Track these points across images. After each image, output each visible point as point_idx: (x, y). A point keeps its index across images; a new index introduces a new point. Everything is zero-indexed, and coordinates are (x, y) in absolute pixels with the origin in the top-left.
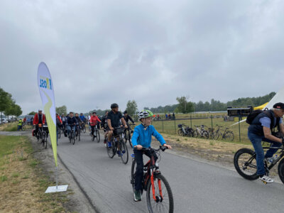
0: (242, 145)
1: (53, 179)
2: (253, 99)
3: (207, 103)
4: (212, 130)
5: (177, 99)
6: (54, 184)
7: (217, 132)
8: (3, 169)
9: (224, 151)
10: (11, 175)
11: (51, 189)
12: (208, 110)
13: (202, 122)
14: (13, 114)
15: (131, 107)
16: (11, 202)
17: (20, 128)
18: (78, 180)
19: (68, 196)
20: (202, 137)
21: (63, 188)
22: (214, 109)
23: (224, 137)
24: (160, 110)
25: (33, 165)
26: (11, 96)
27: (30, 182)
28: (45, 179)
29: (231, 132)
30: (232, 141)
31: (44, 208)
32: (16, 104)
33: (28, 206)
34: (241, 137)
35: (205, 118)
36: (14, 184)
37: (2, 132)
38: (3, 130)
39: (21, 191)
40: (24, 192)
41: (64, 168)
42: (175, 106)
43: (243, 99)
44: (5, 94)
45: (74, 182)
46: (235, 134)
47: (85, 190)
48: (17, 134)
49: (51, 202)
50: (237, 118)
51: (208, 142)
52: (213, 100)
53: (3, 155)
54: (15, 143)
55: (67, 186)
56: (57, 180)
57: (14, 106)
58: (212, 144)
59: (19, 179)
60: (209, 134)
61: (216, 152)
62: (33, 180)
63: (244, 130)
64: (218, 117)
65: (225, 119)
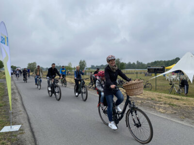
0: (156, 93)
3: (134, 64)
9: (145, 97)
11: (6, 129)
12: (134, 68)
13: (130, 76)
15: (82, 64)
19: (18, 136)
21: (16, 128)
22: (138, 68)
23: (145, 87)
24: (102, 67)
28: (4, 119)
29: (150, 84)
30: (150, 90)
34: (157, 87)
35: (132, 73)
41: (23, 110)
43: (158, 62)
45: (26, 121)
46: (152, 85)
47: (34, 130)
50: (154, 74)
52: (138, 62)
55: (20, 126)
61: (139, 99)
63: (159, 83)
64: (141, 73)
65: (146, 75)
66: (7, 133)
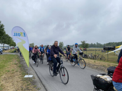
0: (108, 63)
1: (27, 72)
2: (116, 43)
3: (95, 44)
4: (95, 56)
5: (81, 42)
6: (28, 74)
7: (98, 57)
8: (8, 67)
10: (11, 70)
11: (26, 76)
12: (95, 47)
13: (92, 52)
14: (12, 46)
16: (11, 80)
17: (15, 52)
18: (37, 73)
19: (33, 79)
20: (91, 59)
21: (31, 76)
23: (101, 59)
25: (20, 67)
26: (12, 38)
27: (18, 73)
28: (24, 72)
29: (104, 57)
30: (104, 61)
31: (23, 83)
32: (14, 42)
33: (17, 82)
34: (109, 60)
36: (12, 73)
37: (8, 53)
38: (9, 52)
39: (15, 76)
40: (16, 76)
41: (32, 69)
42: (80, 45)
43: (111, 43)
44: (10, 37)
45: (35, 73)
46: (106, 58)
47: (40, 77)
48: (14, 54)
49: (26, 81)
50: (107, 51)
51: (93, 61)
52: (97, 43)
53: (8, 62)
54: (13, 57)
55: (33, 75)
56: (29, 73)
57: (13, 42)
58: (95, 62)
59: (14, 71)
60: (94, 58)
61: (96, 65)
62: (20, 72)
63: (110, 57)
64: (99, 50)
65: (102, 51)
66: (27, 78)
